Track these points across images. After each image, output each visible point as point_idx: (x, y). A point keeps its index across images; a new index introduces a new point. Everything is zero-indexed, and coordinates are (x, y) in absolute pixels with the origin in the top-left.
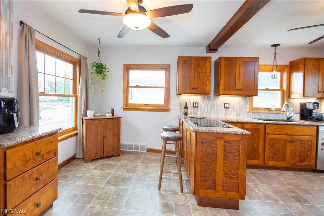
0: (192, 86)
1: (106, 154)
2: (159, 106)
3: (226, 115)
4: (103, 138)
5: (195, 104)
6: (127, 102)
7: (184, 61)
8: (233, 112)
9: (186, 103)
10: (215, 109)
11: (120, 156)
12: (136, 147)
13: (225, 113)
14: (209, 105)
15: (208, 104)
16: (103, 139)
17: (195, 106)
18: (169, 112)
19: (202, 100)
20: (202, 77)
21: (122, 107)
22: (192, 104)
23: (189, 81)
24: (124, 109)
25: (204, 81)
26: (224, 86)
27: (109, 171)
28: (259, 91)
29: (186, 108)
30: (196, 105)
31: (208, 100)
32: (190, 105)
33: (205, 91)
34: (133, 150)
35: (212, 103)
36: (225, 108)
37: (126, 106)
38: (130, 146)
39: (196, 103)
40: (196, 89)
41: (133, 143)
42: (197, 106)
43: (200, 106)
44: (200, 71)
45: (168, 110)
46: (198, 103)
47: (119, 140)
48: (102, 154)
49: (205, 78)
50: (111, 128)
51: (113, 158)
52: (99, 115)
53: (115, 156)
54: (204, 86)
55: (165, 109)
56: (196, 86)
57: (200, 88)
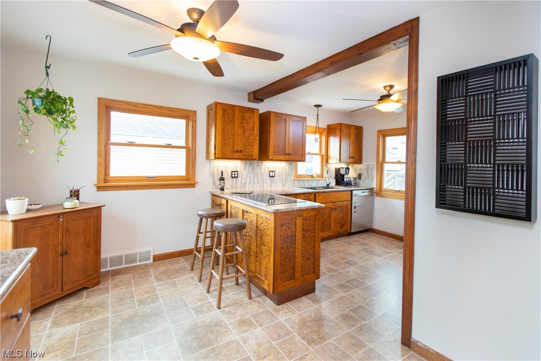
0: (236, 149)
1: (68, 288)
2: (177, 178)
3: (271, 186)
4: (62, 255)
5: (233, 173)
6: (106, 173)
7: (224, 110)
8: (279, 181)
9: (222, 172)
10: (259, 179)
11: (99, 284)
12: (130, 258)
13: (270, 183)
14: (252, 174)
15: (250, 172)
16: (60, 258)
17: (233, 176)
18: (194, 187)
19: (243, 168)
20: (248, 136)
21: (95, 185)
22: (230, 173)
23: (232, 141)
24: (99, 188)
25: (251, 141)
26: (274, 149)
27: (99, 317)
28: (306, 156)
29: (222, 179)
30: (235, 174)
31: (250, 167)
32: (227, 176)
33: (252, 156)
34: (124, 266)
35: (256, 171)
36: (270, 177)
37: (106, 181)
38: (117, 260)
39: (235, 172)
40: (241, 151)
41: (123, 253)
42: (236, 176)
43: (240, 175)
44: (245, 127)
45: (193, 185)
46: (237, 171)
47: (98, 252)
48: (59, 291)
49: (252, 138)
50: (81, 230)
51: (85, 293)
52: (39, 206)
53: (88, 288)
54: (251, 148)
55: (187, 182)
56: (240, 148)
57: (245, 151)
